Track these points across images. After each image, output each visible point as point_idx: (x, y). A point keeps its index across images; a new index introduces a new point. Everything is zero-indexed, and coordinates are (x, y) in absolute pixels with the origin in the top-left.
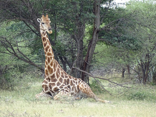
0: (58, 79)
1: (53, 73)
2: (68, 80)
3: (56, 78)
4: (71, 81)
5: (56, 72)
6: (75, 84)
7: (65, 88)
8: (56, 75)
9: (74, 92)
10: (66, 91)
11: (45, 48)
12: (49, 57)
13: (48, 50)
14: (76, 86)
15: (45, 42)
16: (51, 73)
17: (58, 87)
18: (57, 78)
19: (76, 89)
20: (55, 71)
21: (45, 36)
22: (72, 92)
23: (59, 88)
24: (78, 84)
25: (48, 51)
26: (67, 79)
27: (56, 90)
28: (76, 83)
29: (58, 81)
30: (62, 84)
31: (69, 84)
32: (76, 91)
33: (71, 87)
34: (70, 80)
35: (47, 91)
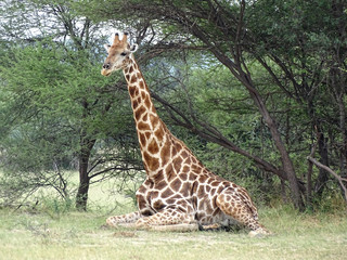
0: (169, 184)
1: (159, 169)
2: (195, 184)
3: (166, 179)
4: (202, 187)
5: (166, 166)
6: (209, 193)
7: (179, 203)
8: (164, 173)
9: (204, 211)
10: (180, 209)
11: (134, 111)
12: (143, 132)
13: (142, 116)
14: (211, 198)
15: (136, 98)
16: (153, 170)
17: (164, 201)
18: (169, 179)
19: (209, 206)
20: (164, 163)
21: (137, 84)
22: (199, 212)
23: (165, 203)
24: (216, 194)
25: (141, 120)
26: (192, 182)
27: (159, 207)
28: (213, 191)
29: (169, 186)
30: (176, 193)
31: (195, 195)
32: (209, 210)
33: (199, 201)
34: (200, 184)
35: (144, 210)
